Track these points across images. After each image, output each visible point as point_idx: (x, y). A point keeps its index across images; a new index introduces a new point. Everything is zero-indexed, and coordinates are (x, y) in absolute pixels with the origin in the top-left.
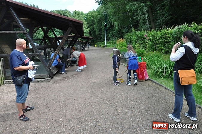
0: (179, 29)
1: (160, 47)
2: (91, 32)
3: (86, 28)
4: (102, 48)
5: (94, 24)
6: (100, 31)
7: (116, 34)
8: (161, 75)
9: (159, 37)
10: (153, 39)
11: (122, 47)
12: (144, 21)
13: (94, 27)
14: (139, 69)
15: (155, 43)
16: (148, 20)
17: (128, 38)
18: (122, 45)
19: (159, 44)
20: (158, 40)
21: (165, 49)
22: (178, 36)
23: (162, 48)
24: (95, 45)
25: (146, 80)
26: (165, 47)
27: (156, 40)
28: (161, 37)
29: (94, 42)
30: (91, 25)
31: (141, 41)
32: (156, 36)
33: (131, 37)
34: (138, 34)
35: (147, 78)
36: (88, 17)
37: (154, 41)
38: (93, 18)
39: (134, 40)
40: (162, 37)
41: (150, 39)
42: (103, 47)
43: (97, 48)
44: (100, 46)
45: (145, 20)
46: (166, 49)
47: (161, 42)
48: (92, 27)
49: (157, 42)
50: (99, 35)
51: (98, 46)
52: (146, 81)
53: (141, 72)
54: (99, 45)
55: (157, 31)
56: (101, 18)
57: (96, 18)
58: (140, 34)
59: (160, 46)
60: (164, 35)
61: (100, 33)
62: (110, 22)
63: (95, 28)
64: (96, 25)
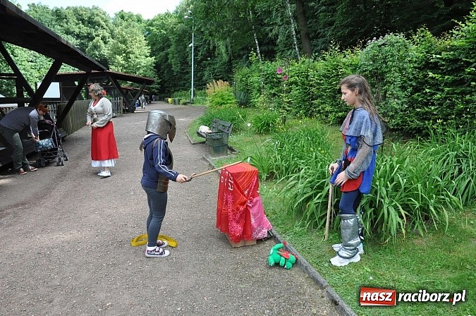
0: (380, 46)
1: (324, 106)
2: (162, 67)
3: (147, 57)
4: (183, 106)
5: (169, 46)
6: (182, 64)
7: (220, 72)
8: (321, 218)
9: (319, 76)
10: (303, 84)
11: (221, 105)
12: (287, 39)
13: (168, 54)
14: (230, 200)
15: (309, 94)
16: (297, 38)
17: (241, 81)
18: (222, 99)
19: (319, 96)
20: (319, 84)
21: (336, 112)
22: (377, 69)
23: (328, 108)
24: (170, 100)
25: (260, 241)
26: (338, 104)
27: (311, 86)
28: (324, 76)
29: (169, 91)
30: (162, 49)
31: (271, 88)
32: (311, 72)
33: (249, 77)
34: (266, 68)
35: (264, 233)
36: (154, 29)
37: (306, 89)
38: (166, 30)
39: (256, 85)
40: (328, 77)
41: (296, 83)
42: (185, 104)
43: (173, 106)
44: (179, 100)
45: (289, 37)
46: (341, 112)
47: (324, 90)
48: (162, 54)
49: (313, 89)
50: (181, 73)
51: (175, 101)
52: (262, 246)
53: (238, 209)
54: (176, 99)
55: (315, 59)
56: (184, 32)
57: (172, 32)
58: (271, 70)
59: (322, 103)
60: (336, 69)
61: (183, 69)
62: (206, 41)
63: (170, 56)
64: (172, 48)
